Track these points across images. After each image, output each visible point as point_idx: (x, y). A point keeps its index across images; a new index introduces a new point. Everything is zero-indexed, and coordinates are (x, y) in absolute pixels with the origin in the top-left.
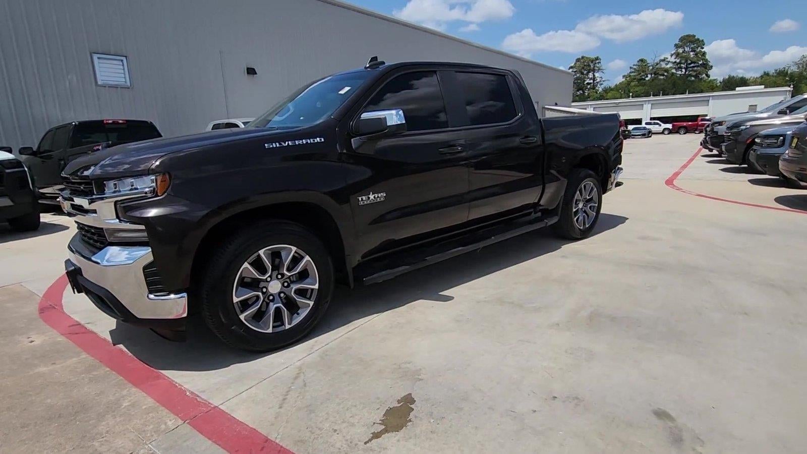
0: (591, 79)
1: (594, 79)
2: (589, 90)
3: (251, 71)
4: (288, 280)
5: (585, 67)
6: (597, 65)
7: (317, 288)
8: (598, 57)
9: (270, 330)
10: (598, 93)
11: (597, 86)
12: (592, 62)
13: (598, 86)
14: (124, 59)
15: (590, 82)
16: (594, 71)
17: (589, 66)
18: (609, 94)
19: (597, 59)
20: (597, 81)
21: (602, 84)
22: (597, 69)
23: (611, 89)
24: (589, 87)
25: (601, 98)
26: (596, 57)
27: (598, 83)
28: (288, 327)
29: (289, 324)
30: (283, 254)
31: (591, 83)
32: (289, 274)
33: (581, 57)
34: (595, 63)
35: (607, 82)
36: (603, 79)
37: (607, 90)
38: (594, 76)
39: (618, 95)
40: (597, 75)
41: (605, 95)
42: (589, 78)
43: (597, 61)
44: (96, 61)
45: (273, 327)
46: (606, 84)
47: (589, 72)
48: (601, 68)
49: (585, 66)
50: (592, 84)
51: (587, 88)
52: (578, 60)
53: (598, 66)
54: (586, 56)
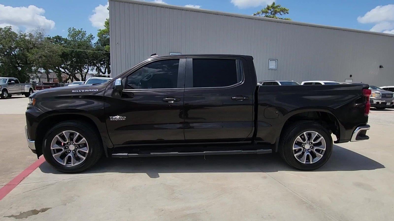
4: (78, 146)
7: (88, 152)
14: (277, 60)
44: (269, 61)
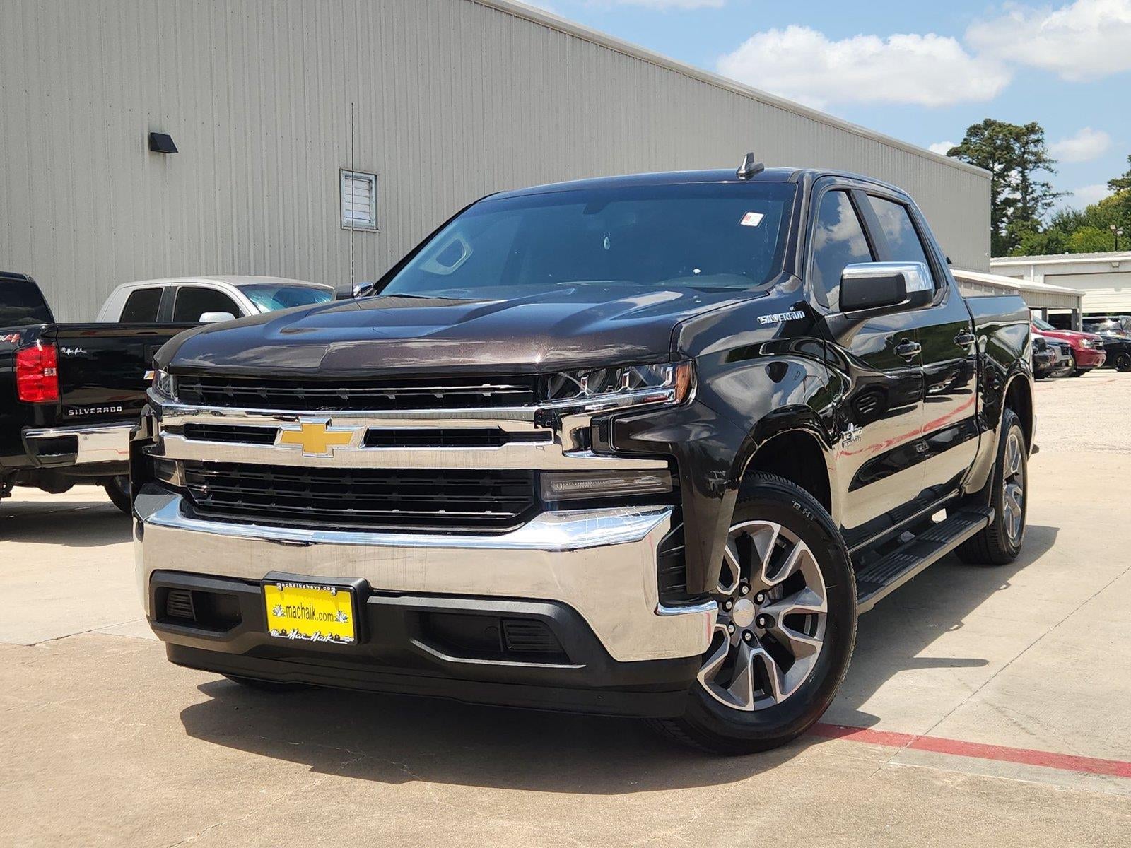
0: (1016, 189)
1: (1024, 186)
2: (1010, 222)
3: (160, 144)
5: (998, 154)
6: (1032, 147)
8: (1033, 125)
9: (750, 707)
10: (1041, 230)
11: (1034, 210)
12: (1017, 139)
13: (1040, 210)
15: (1011, 196)
16: (1023, 164)
17: (1010, 149)
18: (1075, 235)
19: (1032, 129)
20: (1035, 195)
21: (1049, 205)
22: (1033, 158)
23: (1080, 222)
24: (1010, 211)
25: (1052, 246)
26: (1028, 123)
27: (1036, 200)
28: (780, 698)
29: (782, 692)
30: (757, 540)
31: (1014, 202)
32: (772, 584)
33: (981, 123)
34: (1027, 143)
35: (1064, 197)
36: (1053, 191)
37: (1067, 225)
38: (1024, 179)
39: (1103, 240)
40: (1032, 176)
41: (1062, 237)
42: (1009, 186)
43: (1033, 137)
45: (755, 699)
46: (1062, 206)
47: (1008, 168)
48: (1044, 157)
49: (996, 148)
50: (1020, 205)
51: (1006, 215)
52: (974, 131)
53: (1035, 150)
54: (999, 121)
